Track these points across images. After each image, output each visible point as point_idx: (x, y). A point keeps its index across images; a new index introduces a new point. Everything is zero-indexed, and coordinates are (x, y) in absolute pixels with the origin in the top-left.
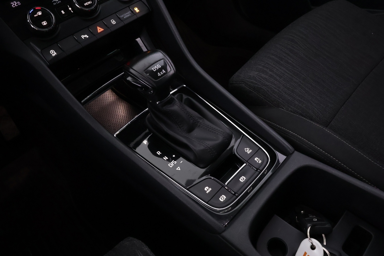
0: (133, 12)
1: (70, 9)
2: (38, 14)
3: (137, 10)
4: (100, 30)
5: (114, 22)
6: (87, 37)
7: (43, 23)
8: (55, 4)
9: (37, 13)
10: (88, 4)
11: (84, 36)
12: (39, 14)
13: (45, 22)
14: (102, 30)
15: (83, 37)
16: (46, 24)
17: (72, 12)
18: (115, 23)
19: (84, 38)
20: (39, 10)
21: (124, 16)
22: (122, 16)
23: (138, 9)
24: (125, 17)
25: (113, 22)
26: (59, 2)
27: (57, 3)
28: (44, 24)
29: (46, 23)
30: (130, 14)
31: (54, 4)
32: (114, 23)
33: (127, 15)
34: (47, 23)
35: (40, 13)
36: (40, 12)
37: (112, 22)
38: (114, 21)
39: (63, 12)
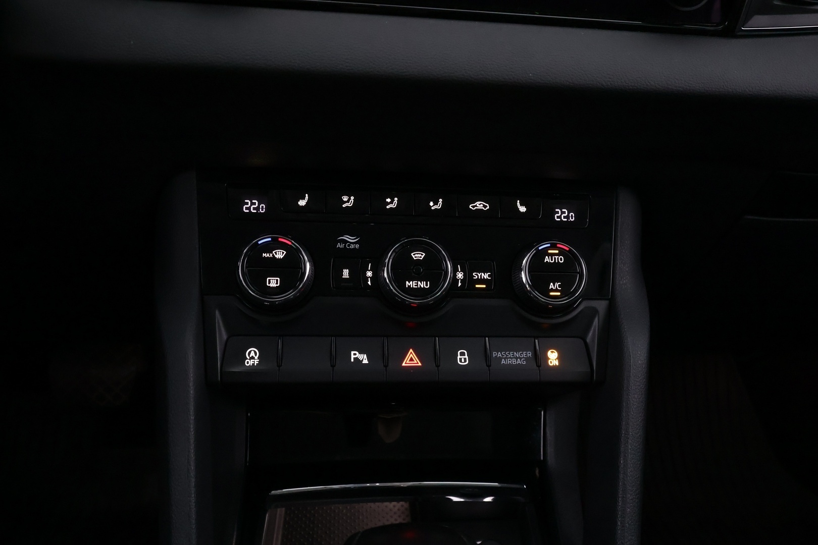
0: (539, 359)
1: (369, 274)
2: (273, 255)
3: (553, 357)
4: (411, 360)
5: (465, 359)
6: (365, 361)
7: (269, 280)
8: (342, 246)
9: (273, 252)
10: (417, 285)
11: (358, 355)
12: (277, 256)
13: (277, 280)
14: (417, 362)
15: (354, 355)
16: (275, 285)
17: (369, 283)
18: (465, 361)
19: (352, 360)
20: (283, 246)
21: (505, 359)
22: (499, 355)
23: (559, 358)
24: (503, 362)
25: (463, 359)
26: (352, 246)
27: (349, 246)
28: (269, 283)
29: (277, 283)
30: (527, 359)
31: (339, 245)
32: (461, 361)
33: (517, 358)
34: (278, 285)
35: (280, 254)
36: (283, 253)
37: (459, 357)
38: (466, 357)
39: (346, 273)
